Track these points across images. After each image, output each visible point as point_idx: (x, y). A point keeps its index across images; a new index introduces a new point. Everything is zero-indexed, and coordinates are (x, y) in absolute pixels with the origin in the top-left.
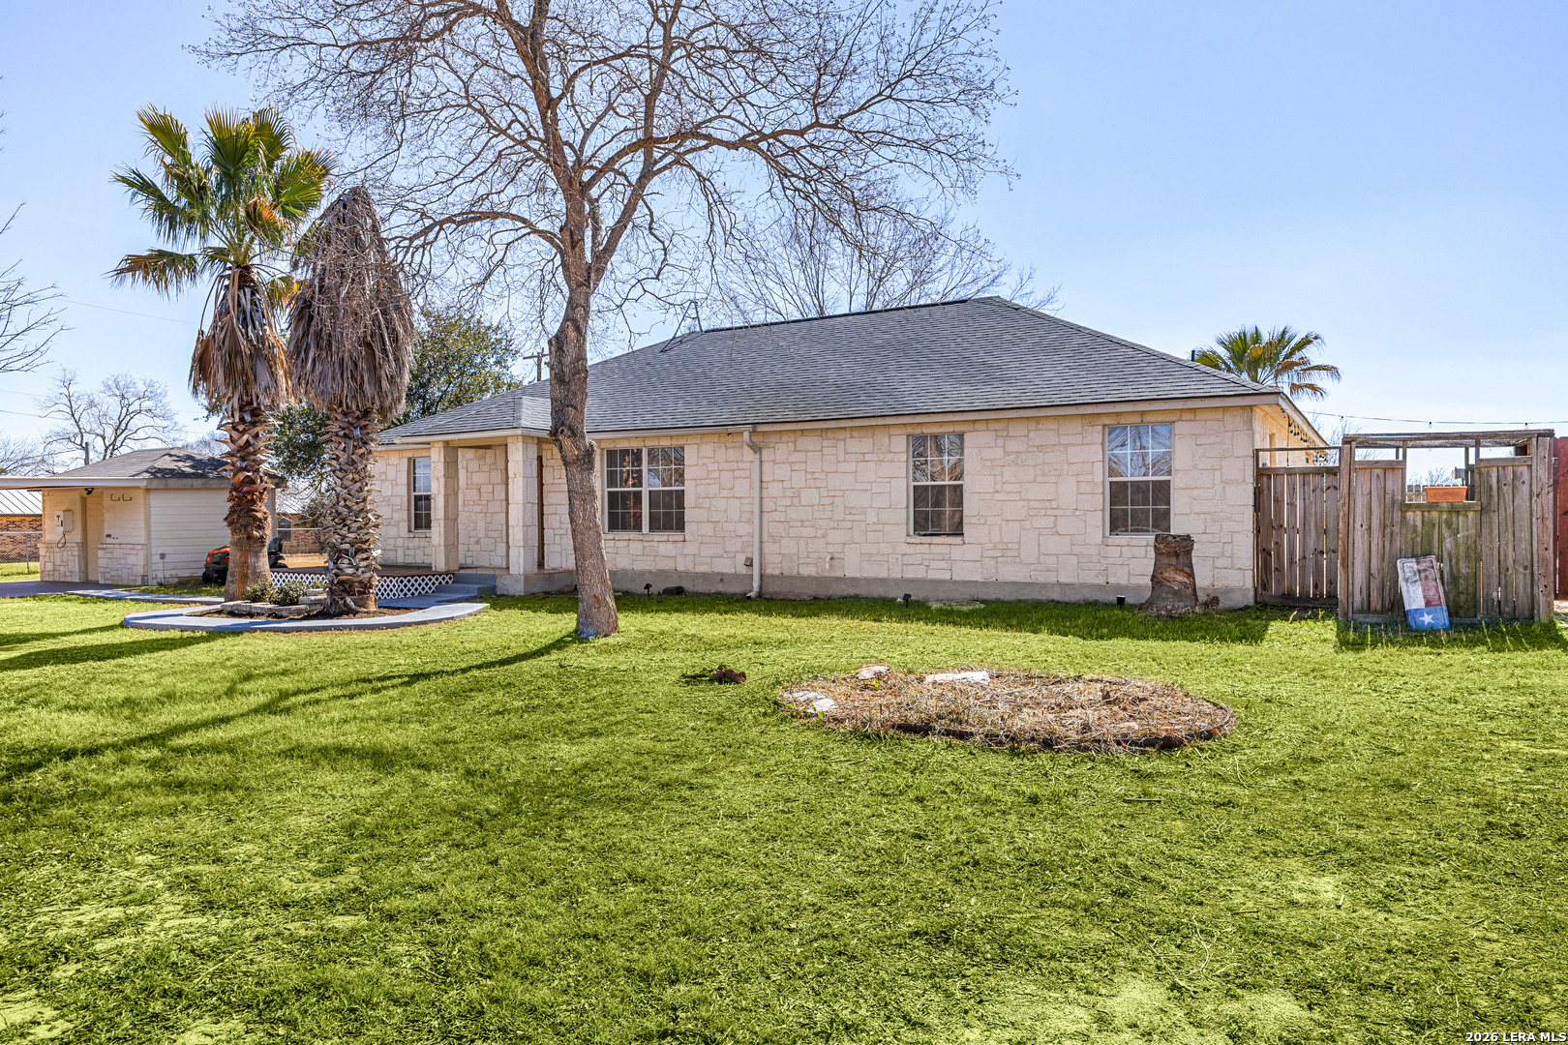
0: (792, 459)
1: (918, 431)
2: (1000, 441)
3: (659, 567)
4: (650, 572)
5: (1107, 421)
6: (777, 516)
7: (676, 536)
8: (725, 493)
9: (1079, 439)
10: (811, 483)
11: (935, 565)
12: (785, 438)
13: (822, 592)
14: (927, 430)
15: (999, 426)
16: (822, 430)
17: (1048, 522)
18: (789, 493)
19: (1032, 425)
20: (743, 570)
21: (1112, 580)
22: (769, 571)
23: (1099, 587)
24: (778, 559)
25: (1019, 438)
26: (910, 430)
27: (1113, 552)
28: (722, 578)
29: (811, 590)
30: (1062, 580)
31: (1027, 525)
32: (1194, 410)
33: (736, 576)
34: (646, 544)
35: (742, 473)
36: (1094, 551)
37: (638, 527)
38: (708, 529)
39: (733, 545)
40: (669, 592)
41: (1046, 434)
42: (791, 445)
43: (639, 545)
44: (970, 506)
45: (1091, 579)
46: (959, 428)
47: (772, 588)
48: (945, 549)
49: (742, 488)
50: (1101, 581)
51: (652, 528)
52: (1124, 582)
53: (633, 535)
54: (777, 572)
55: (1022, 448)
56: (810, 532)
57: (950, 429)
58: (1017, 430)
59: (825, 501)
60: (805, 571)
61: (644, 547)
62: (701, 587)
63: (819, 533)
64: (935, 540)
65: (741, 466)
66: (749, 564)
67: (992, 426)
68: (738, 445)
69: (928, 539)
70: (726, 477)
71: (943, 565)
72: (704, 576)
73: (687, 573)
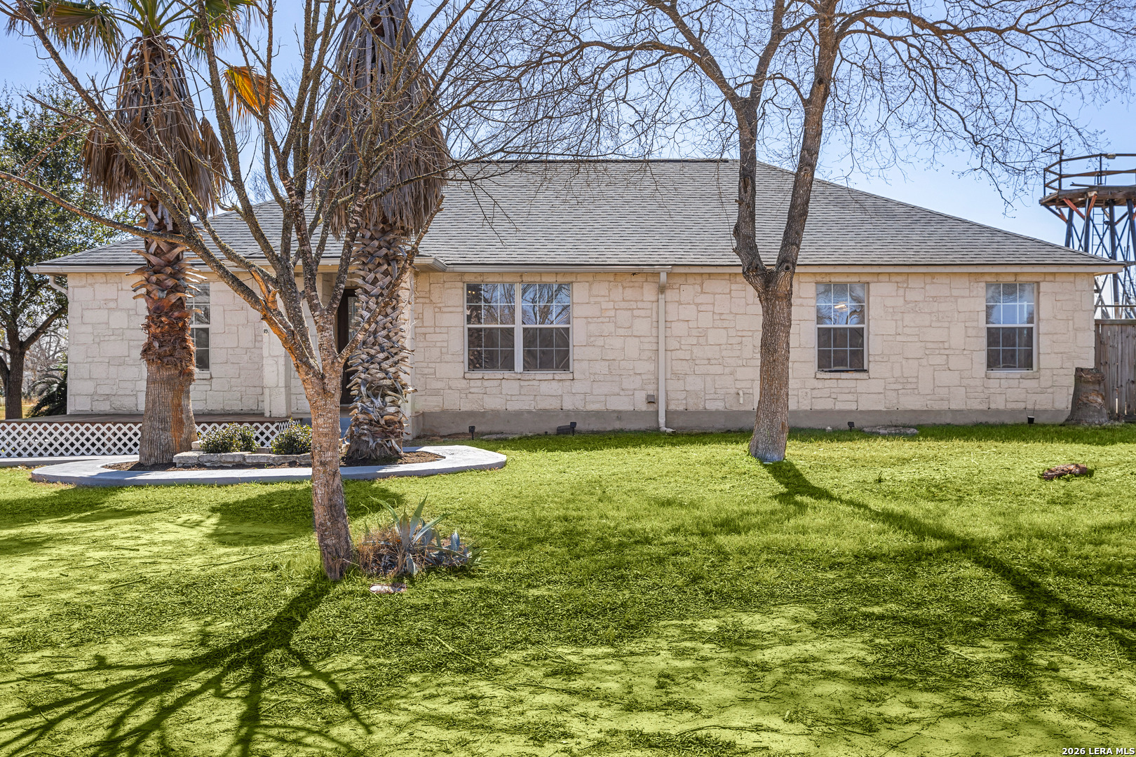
0: (698, 300)
1: (827, 279)
2: (901, 292)
3: (539, 407)
4: (529, 412)
5: (989, 279)
6: (680, 354)
7: (560, 375)
8: (621, 332)
9: (966, 293)
10: (719, 323)
11: (840, 397)
12: (691, 280)
13: (731, 425)
14: (834, 279)
15: (899, 279)
16: (730, 274)
17: (939, 360)
18: (694, 332)
19: (928, 279)
20: (643, 406)
21: (993, 406)
22: (672, 407)
23: (982, 411)
24: (683, 395)
25: (918, 290)
26: (819, 279)
27: (993, 383)
28: (619, 415)
29: (720, 424)
30: (953, 407)
31: (924, 362)
32: (1054, 274)
33: (635, 413)
34: (522, 383)
35: (642, 313)
36: (978, 382)
37: (511, 367)
38: (601, 368)
39: (630, 383)
40: (562, 431)
41: (939, 288)
42: (698, 288)
43: (516, 384)
44: (874, 346)
45: (976, 405)
46: (864, 279)
47: (679, 423)
48: (852, 384)
49: (643, 326)
50: (984, 407)
51: (528, 366)
52: (1001, 407)
53: (507, 374)
54: (681, 408)
55: (921, 298)
56: (718, 369)
57: (856, 279)
58: (915, 283)
59: (732, 341)
60: (712, 406)
61: (521, 387)
62: (595, 426)
63: (727, 370)
64: (844, 375)
65: (640, 305)
66: (652, 401)
67: (894, 278)
68: (636, 284)
69: (837, 375)
70: (623, 316)
71: (850, 397)
72: (597, 414)
73: (577, 412)
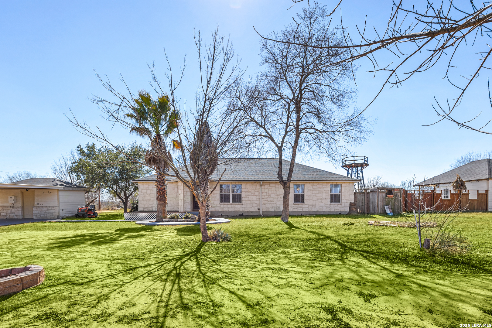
0: (269, 188)
1: (296, 184)
2: (312, 186)
3: (235, 210)
4: (233, 211)
5: (331, 183)
6: (265, 199)
7: (240, 203)
8: (252, 194)
9: (326, 186)
10: (273, 193)
11: (299, 208)
12: (267, 184)
13: (276, 214)
15: (311, 183)
16: (277, 183)
17: (320, 201)
18: (268, 195)
19: (318, 184)
20: (257, 210)
21: (332, 211)
22: (263, 210)
23: (329, 212)
24: (265, 208)
25: (315, 186)
26: (294, 183)
27: (332, 206)
28: (252, 212)
29: (273, 214)
30: (323, 211)
31: (317, 201)
32: (345, 182)
33: (255, 212)
34: (232, 205)
35: (257, 191)
36: (329, 205)
37: (229, 202)
38: (248, 202)
39: (254, 205)
40: (240, 215)
41: (320, 185)
42: (269, 185)
43: (230, 205)
44: (306, 198)
45: (328, 210)
46: (304, 183)
47: (265, 214)
48: (301, 206)
49: (257, 193)
50: (330, 211)
51: (233, 201)
52: (334, 211)
53: (229, 203)
54: (265, 211)
55: (316, 187)
56: (273, 202)
57: (302, 183)
58: (315, 184)
59: (276, 196)
60: (272, 210)
62: (247, 214)
63: (275, 203)
64: (300, 204)
65: (256, 189)
66: (259, 209)
67: (310, 183)
68: (256, 185)
69: (298, 204)
70: (253, 191)
71: (301, 208)
72: (247, 212)
73: (243, 211)
